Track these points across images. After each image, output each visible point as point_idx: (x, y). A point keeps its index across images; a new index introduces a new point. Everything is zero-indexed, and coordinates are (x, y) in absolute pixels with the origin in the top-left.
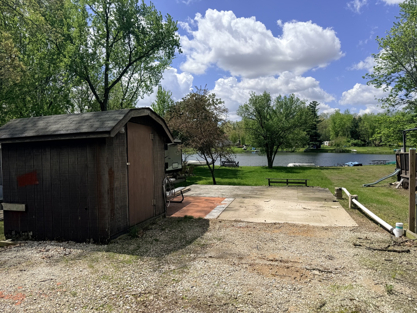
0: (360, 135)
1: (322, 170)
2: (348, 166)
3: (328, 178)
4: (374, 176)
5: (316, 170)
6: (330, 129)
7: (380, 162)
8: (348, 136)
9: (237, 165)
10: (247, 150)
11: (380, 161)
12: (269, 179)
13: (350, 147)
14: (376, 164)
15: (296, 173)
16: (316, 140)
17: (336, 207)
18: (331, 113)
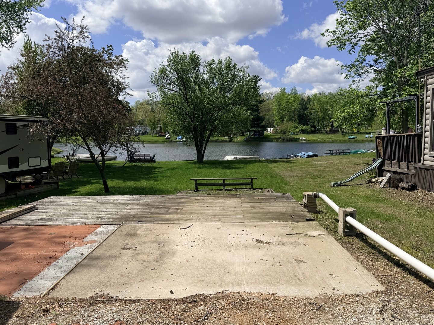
0: (309, 120)
1: (269, 163)
2: (300, 157)
3: (279, 174)
4: (338, 170)
5: (261, 164)
6: (275, 113)
7: (338, 152)
8: (295, 121)
9: (152, 160)
10: (171, 139)
11: (338, 150)
12: (196, 180)
13: (299, 135)
14: (334, 154)
15: (235, 168)
16: (258, 126)
17: (316, 233)
18: (274, 92)
